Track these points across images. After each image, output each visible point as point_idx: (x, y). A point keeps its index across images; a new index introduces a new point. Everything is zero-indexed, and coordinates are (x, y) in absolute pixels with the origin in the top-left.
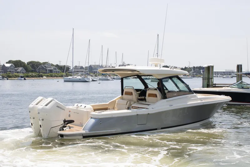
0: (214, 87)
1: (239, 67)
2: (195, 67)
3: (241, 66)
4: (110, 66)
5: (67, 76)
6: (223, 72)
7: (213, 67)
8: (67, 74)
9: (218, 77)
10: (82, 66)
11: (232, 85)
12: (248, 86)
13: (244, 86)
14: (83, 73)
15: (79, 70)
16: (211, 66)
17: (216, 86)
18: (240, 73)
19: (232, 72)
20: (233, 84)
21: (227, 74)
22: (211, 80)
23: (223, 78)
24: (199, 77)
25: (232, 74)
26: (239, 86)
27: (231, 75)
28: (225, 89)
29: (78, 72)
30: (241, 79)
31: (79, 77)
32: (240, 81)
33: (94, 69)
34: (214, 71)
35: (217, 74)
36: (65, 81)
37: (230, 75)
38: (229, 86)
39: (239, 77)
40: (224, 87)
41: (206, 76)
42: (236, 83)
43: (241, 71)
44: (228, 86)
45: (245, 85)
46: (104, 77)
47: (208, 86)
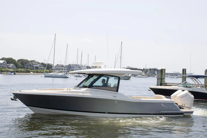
0: (165, 85)
1: (184, 71)
2: (151, 69)
3: (186, 69)
4: (85, 66)
5: (50, 72)
6: (172, 74)
7: (165, 70)
8: (50, 71)
9: (168, 77)
10: (63, 65)
11: (179, 84)
12: (191, 85)
13: (187, 85)
14: (63, 70)
16: (163, 69)
17: (167, 84)
18: (184, 75)
20: (180, 84)
21: (175, 75)
22: (163, 80)
23: (171, 78)
25: (178, 75)
26: (184, 85)
27: (177, 76)
28: (174, 87)
29: (59, 69)
30: (185, 80)
31: (60, 74)
32: (185, 82)
33: (72, 68)
34: (166, 72)
36: (45, 77)
38: (177, 85)
39: (184, 79)
40: (173, 85)
41: (160, 77)
42: (182, 83)
43: (186, 74)
44: (176, 85)
47: (161, 85)
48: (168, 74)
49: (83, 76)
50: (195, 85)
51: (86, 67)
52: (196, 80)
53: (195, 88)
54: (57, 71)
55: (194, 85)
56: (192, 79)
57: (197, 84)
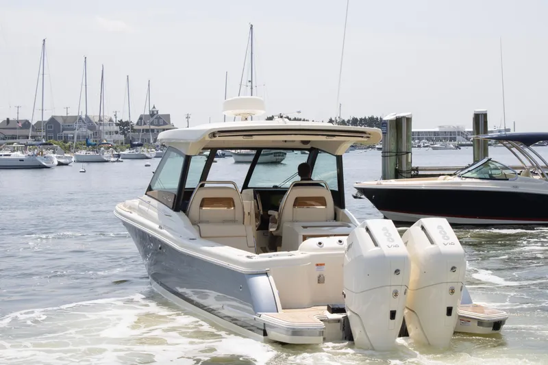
0: (417, 176)
1: (480, 120)
2: (356, 119)
3: (485, 115)
4: (114, 120)
6: (435, 133)
7: (409, 120)
9: (419, 146)
10: (27, 121)
11: (462, 169)
12: (507, 172)
13: (493, 172)
14: (30, 141)
15: (18, 132)
16: (404, 117)
17: (420, 173)
18: (482, 137)
19: (459, 132)
20: (467, 168)
21: (445, 138)
22: (404, 157)
23: (435, 148)
24: (369, 148)
25: (457, 137)
26: (482, 173)
27: (455, 140)
28: (446, 181)
29: (14, 137)
30: (486, 154)
31: (19, 155)
32: (485, 160)
33: (64, 130)
34: (413, 130)
35: (419, 139)
37: (453, 142)
38: (455, 174)
39: (481, 149)
40: (440, 175)
41: (393, 147)
42: (470, 166)
43: (486, 131)
44: (452, 172)
45: (496, 169)
46: (91, 153)
47: (398, 174)
48: (420, 136)
49: (112, 159)
50: (523, 168)
51: (117, 125)
52: (527, 150)
53: (521, 180)
54: (13, 143)
55: (518, 171)
56: (509, 149)
57: (531, 168)
